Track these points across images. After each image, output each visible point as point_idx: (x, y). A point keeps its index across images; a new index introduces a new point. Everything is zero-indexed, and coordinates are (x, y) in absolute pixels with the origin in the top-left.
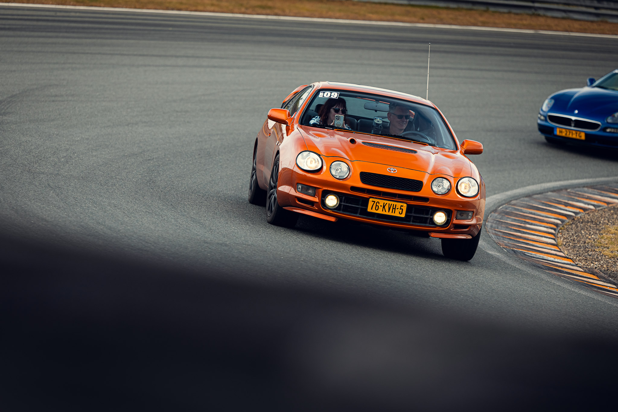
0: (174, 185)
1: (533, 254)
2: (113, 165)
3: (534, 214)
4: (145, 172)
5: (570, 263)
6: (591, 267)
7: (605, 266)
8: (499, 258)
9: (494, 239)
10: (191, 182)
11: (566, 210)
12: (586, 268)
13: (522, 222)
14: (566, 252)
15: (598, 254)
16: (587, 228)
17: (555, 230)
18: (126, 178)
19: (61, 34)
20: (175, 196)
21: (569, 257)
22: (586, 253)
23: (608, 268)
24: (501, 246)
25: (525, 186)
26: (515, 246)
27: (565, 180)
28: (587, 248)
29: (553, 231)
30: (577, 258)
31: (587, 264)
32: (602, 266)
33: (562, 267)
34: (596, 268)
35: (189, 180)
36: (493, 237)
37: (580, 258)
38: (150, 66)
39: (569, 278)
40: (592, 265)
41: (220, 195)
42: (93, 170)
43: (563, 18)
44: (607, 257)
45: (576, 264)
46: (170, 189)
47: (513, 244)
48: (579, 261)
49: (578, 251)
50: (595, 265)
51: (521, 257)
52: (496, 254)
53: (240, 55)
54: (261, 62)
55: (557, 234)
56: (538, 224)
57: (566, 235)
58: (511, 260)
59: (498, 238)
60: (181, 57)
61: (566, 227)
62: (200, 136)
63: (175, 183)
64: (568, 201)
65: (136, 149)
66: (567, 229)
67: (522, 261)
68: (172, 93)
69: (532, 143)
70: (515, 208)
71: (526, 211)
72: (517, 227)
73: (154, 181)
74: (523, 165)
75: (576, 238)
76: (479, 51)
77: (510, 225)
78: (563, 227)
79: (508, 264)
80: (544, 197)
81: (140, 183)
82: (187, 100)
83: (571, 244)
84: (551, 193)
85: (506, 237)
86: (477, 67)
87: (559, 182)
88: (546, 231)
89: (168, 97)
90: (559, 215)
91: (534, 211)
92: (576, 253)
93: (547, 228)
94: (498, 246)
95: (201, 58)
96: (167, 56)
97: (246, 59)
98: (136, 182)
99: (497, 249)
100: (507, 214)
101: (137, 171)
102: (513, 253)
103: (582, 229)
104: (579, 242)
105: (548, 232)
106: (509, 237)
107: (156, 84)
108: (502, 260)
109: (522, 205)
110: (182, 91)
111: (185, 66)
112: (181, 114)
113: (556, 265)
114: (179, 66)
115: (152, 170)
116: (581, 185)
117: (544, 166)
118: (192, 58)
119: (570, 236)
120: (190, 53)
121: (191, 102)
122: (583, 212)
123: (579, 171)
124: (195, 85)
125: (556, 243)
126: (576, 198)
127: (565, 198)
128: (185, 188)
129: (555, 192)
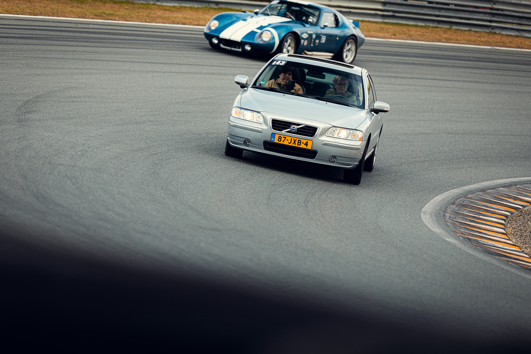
0: (175, 176)
1: (486, 241)
2: (123, 159)
3: (487, 207)
4: (150, 165)
5: (517, 250)
8: (456, 245)
9: (452, 228)
10: (190, 174)
11: (515, 204)
13: (476, 213)
14: (514, 240)
17: (505, 220)
18: (133, 170)
19: (81, 44)
20: (176, 186)
21: (517, 245)
24: (458, 234)
25: (480, 182)
26: (470, 235)
27: (515, 177)
29: (503, 222)
30: (524, 245)
33: (510, 254)
35: (188, 172)
36: (451, 226)
37: (526, 245)
38: (157, 72)
39: (515, 263)
41: (214, 186)
42: (106, 163)
43: (517, 36)
45: (522, 251)
46: (172, 180)
47: (468, 233)
48: (525, 248)
49: (524, 240)
51: (475, 244)
52: (455, 241)
53: (235, 64)
54: (254, 70)
55: (507, 224)
56: (490, 215)
57: (514, 225)
58: (466, 247)
59: (455, 228)
60: (184, 64)
61: (514, 218)
62: (199, 134)
63: (176, 174)
64: (517, 195)
65: (143, 144)
66: (516, 220)
67: (475, 248)
68: (175, 96)
69: (486, 144)
70: (470, 201)
71: (480, 204)
72: (472, 218)
73: (158, 173)
74: (478, 164)
75: (523, 228)
76: (442, 64)
77: (466, 216)
78: (512, 218)
79: (464, 250)
80: (496, 192)
81: (146, 175)
82: (188, 103)
83: (518, 233)
84: (502, 188)
85: (463, 226)
86: (441, 78)
87: (510, 179)
88: (497, 222)
89: (172, 99)
90: (509, 208)
91: (487, 204)
92: (523, 241)
93: (498, 219)
94: (455, 234)
95: (201, 66)
96: (173, 64)
97: (240, 67)
98: (142, 174)
99: (454, 237)
100: (464, 206)
101: (143, 164)
102: (468, 240)
103: (529, 220)
104: (526, 232)
105: (499, 222)
106: (465, 227)
107: (162, 88)
108: (458, 247)
109: (477, 198)
110: (185, 95)
111: (187, 73)
112: (183, 114)
113: (505, 252)
114: (182, 73)
115: (157, 163)
116: (528, 182)
117: (497, 165)
118: (194, 66)
119: (518, 226)
120: (192, 62)
121: (192, 105)
122: (530, 206)
123: (527, 169)
124: (196, 89)
125: (505, 232)
126: (524, 193)
127: (514, 193)
128: (185, 179)
129: (506, 187)
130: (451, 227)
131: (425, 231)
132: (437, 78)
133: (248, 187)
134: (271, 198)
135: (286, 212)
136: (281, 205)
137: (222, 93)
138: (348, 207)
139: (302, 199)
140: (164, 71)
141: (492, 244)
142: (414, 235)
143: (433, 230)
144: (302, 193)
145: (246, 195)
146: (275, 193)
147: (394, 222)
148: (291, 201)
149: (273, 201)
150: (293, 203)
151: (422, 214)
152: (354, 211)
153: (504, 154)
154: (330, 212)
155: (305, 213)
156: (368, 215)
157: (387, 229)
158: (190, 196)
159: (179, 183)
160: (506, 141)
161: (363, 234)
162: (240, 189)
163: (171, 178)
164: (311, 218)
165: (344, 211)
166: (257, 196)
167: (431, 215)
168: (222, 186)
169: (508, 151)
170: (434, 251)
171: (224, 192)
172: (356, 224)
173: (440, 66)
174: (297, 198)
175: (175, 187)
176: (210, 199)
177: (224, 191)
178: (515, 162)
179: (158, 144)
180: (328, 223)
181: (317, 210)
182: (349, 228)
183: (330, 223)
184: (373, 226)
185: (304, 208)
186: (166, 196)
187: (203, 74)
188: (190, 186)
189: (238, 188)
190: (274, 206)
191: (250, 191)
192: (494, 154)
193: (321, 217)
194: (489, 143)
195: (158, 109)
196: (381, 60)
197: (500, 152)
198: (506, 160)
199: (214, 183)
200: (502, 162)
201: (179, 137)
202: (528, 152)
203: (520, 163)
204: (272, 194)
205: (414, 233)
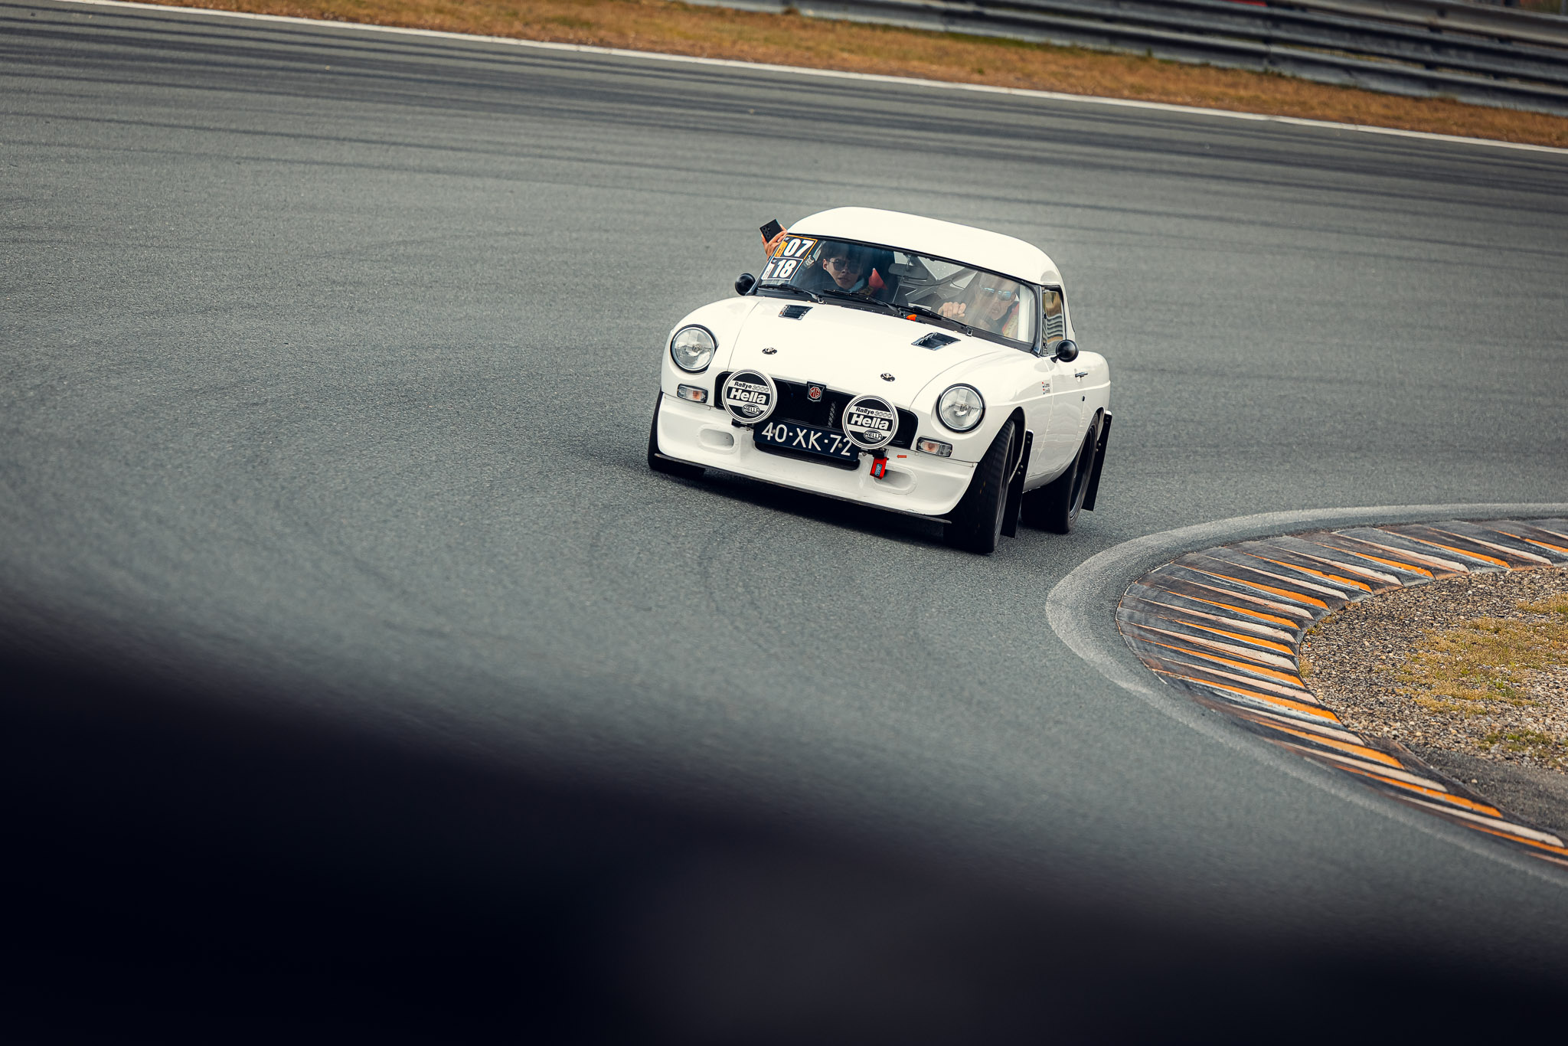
0: (317, 472)
1: (1236, 693)
2: (161, 415)
3: (1243, 591)
4: (243, 436)
5: (1329, 723)
6: (1382, 735)
7: (1418, 734)
8: (1148, 701)
9: (1137, 652)
10: (360, 467)
11: (1326, 585)
12: (1371, 736)
13: (1209, 609)
14: (1320, 693)
15: (1402, 702)
16: (1377, 633)
17: (1294, 633)
18: (192, 448)
19: (43, 69)
20: (319, 501)
21: (1328, 706)
22: (1373, 696)
23: (1426, 738)
24: (1154, 670)
25: (1223, 517)
26: (1189, 672)
27: (1326, 506)
28: (1376, 684)
29: (1289, 637)
30: (1349, 709)
31: (1374, 727)
32: (1411, 732)
33: (1308, 732)
34: (1395, 736)
35: (356, 461)
36: (1134, 645)
37: (1356, 709)
38: (270, 160)
39: (1323, 760)
40: (1386, 729)
41: (432, 504)
42: (109, 425)
43: (1344, 87)
44: (1425, 710)
45: (1344, 725)
46: (306, 482)
47: (1185, 666)
48: (1352, 718)
49: (1351, 691)
50: (1394, 729)
51: (1204, 701)
52: (1140, 689)
53: (502, 144)
54: (557, 162)
55: (1300, 645)
56: (1252, 617)
57: (1322, 648)
58: (1178, 708)
59: (1146, 650)
60: (350, 140)
61: (1323, 628)
62: (389, 349)
63: (319, 467)
64: (1332, 560)
65: (221, 374)
66: (1327, 634)
67: (1204, 711)
69: (1245, 406)
70: (1193, 572)
71: (1223, 581)
72: (1197, 623)
73: (265, 461)
74: (1220, 463)
75: (1347, 657)
76: (1120, 163)
77: (1179, 617)
78: (1315, 627)
79: (1169, 718)
80: (1269, 548)
81: (229, 464)
82: (360, 255)
83: (1334, 673)
84: (1290, 538)
85: (1168, 647)
86: (1115, 203)
87: (1312, 511)
88: (1272, 637)
89: (312, 243)
90: (1308, 596)
91: (1244, 583)
92: (1347, 696)
93: (1275, 628)
94: (1145, 670)
95: (401, 147)
96: (316, 137)
97: (517, 154)
98: (218, 461)
99: (1141, 677)
100: (1173, 586)
101: (221, 432)
102: (1183, 688)
103: (1365, 634)
104: (1355, 668)
105: (1276, 638)
106: (1174, 648)
107: (282, 209)
108: (1154, 707)
109: (1212, 565)
110: (350, 230)
111: (361, 166)
112: (344, 289)
113: (1293, 725)
114: (345, 165)
115: (262, 431)
116: (1366, 521)
117: (1275, 468)
118: (379, 146)
119: (1333, 651)
120: (374, 134)
121: (372, 261)
122: (1370, 591)
123: (1363, 484)
124: (383, 216)
125: (1295, 668)
126: (1354, 554)
127: (1323, 553)
128: (344, 481)
129: (1299, 534)
130: (1133, 647)
131: (1057, 657)
132: (1102, 203)
133: (534, 510)
134: (599, 544)
135: (643, 589)
136: (629, 566)
137: (463, 229)
138: (828, 578)
139: (691, 552)
140: (289, 157)
141: (1255, 701)
142: (1023, 667)
143: (1081, 655)
144: (693, 532)
145: (527, 534)
146: (614, 531)
147: (965, 627)
148: (661, 558)
149: (606, 555)
150: (666, 562)
151: (1048, 607)
152: (845, 591)
153: (1298, 435)
154: (774, 594)
155: (700, 592)
156: (889, 603)
157: (943, 646)
158: (361, 531)
159: (327, 493)
160: (1303, 398)
161: (873, 661)
162: (509, 516)
163: (303, 477)
164: (718, 609)
165: (817, 591)
166: (558, 538)
167: (1075, 609)
168: (457, 504)
169: (1308, 427)
170: (1080, 716)
171: (462, 524)
172: (853, 631)
173: (1114, 168)
174: (678, 548)
175: (315, 503)
176: (419, 542)
177: (462, 519)
178: (1330, 460)
179: (268, 374)
180: (768, 624)
181: (737, 585)
182: (831, 640)
183: (776, 625)
184: (902, 637)
185: (698, 576)
186: (288, 530)
187: (406, 170)
188: (359, 501)
189: (503, 511)
190: (608, 568)
191: (538, 524)
192: (1268, 434)
193: (747, 605)
194: (1252, 403)
195: (269, 271)
196: (938, 144)
197: (1284, 429)
198: (1304, 454)
199: (432, 497)
200: (1290, 459)
201: (329, 355)
202: (1367, 432)
203: (1342, 464)
204: (604, 532)
205: (1023, 662)
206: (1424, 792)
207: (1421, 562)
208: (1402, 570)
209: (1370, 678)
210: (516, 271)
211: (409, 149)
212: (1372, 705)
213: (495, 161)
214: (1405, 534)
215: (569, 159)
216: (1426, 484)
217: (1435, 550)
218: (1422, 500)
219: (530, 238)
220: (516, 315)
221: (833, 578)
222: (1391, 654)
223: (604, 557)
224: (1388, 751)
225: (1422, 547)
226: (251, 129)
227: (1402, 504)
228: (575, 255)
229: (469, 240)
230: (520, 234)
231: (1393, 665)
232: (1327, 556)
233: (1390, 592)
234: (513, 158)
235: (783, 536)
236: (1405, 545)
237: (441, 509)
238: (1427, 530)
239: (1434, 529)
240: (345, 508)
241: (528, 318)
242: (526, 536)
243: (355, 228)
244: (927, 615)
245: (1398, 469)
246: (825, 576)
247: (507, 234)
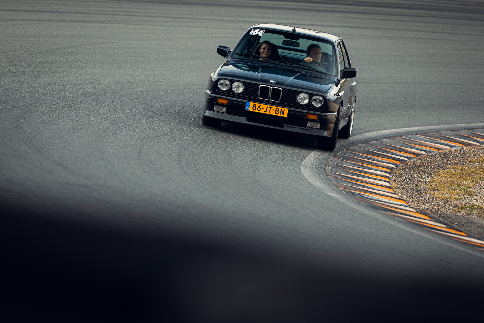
0: (39, 130)
1: (370, 196)
3: (371, 159)
4: (13, 118)
5: (404, 205)
6: (423, 208)
7: (435, 207)
8: (339, 199)
9: (334, 182)
10: (55, 128)
11: (400, 156)
12: (419, 209)
13: (359, 166)
14: (400, 194)
15: (429, 196)
16: (419, 172)
17: (390, 173)
20: (41, 141)
21: (403, 199)
22: (419, 195)
23: (438, 209)
24: (341, 188)
26: (353, 189)
27: (399, 128)
28: (420, 190)
29: (388, 175)
30: (410, 199)
31: (419, 206)
32: (433, 207)
33: (396, 208)
34: (427, 209)
35: (53, 126)
36: (333, 180)
37: (413, 199)
38: (18, 20)
39: (402, 218)
40: (424, 206)
44: (437, 199)
45: (409, 205)
46: (36, 134)
47: (352, 187)
48: (412, 203)
49: (411, 193)
50: (427, 206)
51: (359, 199)
52: (338, 196)
53: (100, 11)
54: (120, 17)
55: (392, 177)
56: (374, 168)
57: (400, 178)
58: (350, 202)
59: (338, 181)
60: (46, 12)
61: (400, 171)
62: (63, 85)
63: (40, 128)
64: (402, 147)
65: (4, 97)
66: (401, 173)
67: (359, 202)
68: (38, 46)
69: (369, 93)
70: (353, 153)
71: (364, 156)
72: (355, 171)
73: (21, 127)
74: (361, 114)
75: (409, 181)
76: (320, 9)
77: (348, 169)
78: (397, 171)
79: (347, 205)
80: (379, 143)
81: (8, 129)
82: (52, 52)
83: (404, 187)
84: (387, 139)
85: (345, 180)
86: (319, 23)
87: (394, 130)
88: (382, 175)
89: (34, 49)
90: (394, 160)
91: (371, 156)
92: (409, 195)
93: (383, 172)
94: (337, 188)
95: (65, 13)
96: (34, 11)
97: (106, 14)
99: (336, 191)
100: (346, 158)
101: (5, 118)
102: (351, 194)
103: (415, 173)
104: (412, 185)
105: (383, 175)
106: (347, 180)
107: (23, 37)
108: (341, 202)
109: (360, 150)
110: (48, 44)
111: (50, 20)
112: (46, 65)
113: (391, 206)
114: (45, 21)
115: (19, 117)
116: (414, 132)
117: (380, 115)
118: (57, 13)
119: (404, 179)
120: (55, 9)
121: (56, 54)
122: (416, 157)
123: (412, 119)
124: (59, 38)
125: (390, 186)
126: (410, 144)
127: (399, 144)
128: (49, 133)
129: (390, 138)
130: (333, 181)
131: (306, 185)
132: (315, 23)
133: (118, 141)
134: (142, 152)
135: (158, 167)
136: (153, 159)
137: (88, 42)
138: (223, 161)
139: (174, 153)
140: (25, 19)
141: (377, 198)
142: (294, 189)
143: (314, 184)
144: (175, 146)
145: (115, 149)
146: (146, 147)
147: (273, 176)
148: (164, 156)
149: (144, 155)
150: (166, 157)
151: (302, 168)
152: (230, 165)
153: (388, 103)
154: (205, 167)
155: (178, 168)
156: (245, 169)
157: (265, 183)
159: (43, 138)
160: (389, 90)
161: (241, 189)
162: (109, 143)
163: (35, 132)
164: (185, 173)
165: (220, 165)
166: (127, 150)
167: (311, 168)
168: (90, 140)
169: (392, 100)
170: (315, 206)
171: (92, 147)
172: (233, 179)
173: (319, 11)
174: (170, 152)
175: (39, 141)
176: (77, 154)
177: (92, 145)
178: (400, 111)
179: (21, 96)
180: (203, 178)
181: (191, 164)
182: (226, 183)
183: (206, 178)
184: (251, 181)
185: (177, 162)
186: (30, 151)
187: (67, 21)
188: (55, 140)
189: (106, 142)
190: (145, 160)
191: (119, 146)
192: (377, 103)
193: (195, 172)
194: (371, 92)
195: (19, 60)
196: (256, 5)
197: (383, 101)
198: (390, 110)
199: (81, 137)
200: (386, 112)
201: (42, 88)
202: (412, 101)
203: (404, 112)
204: (143, 147)
205: (294, 188)
206: (439, 228)
207: (434, 146)
208: (427, 149)
209: (417, 188)
210: (107, 56)
211: (67, 14)
212: (418, 198)
213: (98, 17)
214: (427, 137)
215: (125, 15)
216: (434, 118)
217: (438, 142)
218: (433, 124)
219: (112, 44)
220: (108, 71)
221: (225, 160)
222: (424, 179)
223: (143, 156)
224: (425, 214)
225: (434, 141)
226: (11, 9)
227: (426, 126)
228: (128, 49)
229: (90, 46)
230: (108, 43)
231: (425, 183)
232: (400, 145)
233: (423, 157)
234: (104, 16)
235: (207, 146)
236: (428, 140)
237: (85, 142)
238: (435, 135)
239: (438, 134)
240: (50, 143)
241: (112, 72)
242: (115, 150)
243: (49, 43)
244: (259, 172)
245: (424, 113)
246: (222, 160)
247: (103, 43)
